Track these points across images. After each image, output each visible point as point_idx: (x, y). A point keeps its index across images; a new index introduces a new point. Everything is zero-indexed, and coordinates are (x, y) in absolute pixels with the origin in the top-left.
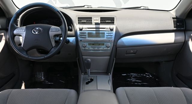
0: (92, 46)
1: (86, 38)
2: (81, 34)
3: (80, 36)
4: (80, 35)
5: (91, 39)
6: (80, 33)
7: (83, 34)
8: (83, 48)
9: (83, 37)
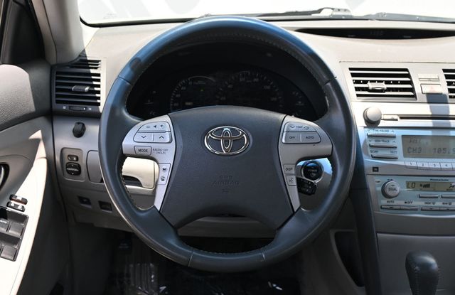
0: (423, 194)
1: (395, 159)
2: (373, 143)
3: (369, 149)
4: (371, 146)
5: (420, 165)
6: (369, 136)
7: (381, 143)
8: (384, 202)
9: (381, 153)
